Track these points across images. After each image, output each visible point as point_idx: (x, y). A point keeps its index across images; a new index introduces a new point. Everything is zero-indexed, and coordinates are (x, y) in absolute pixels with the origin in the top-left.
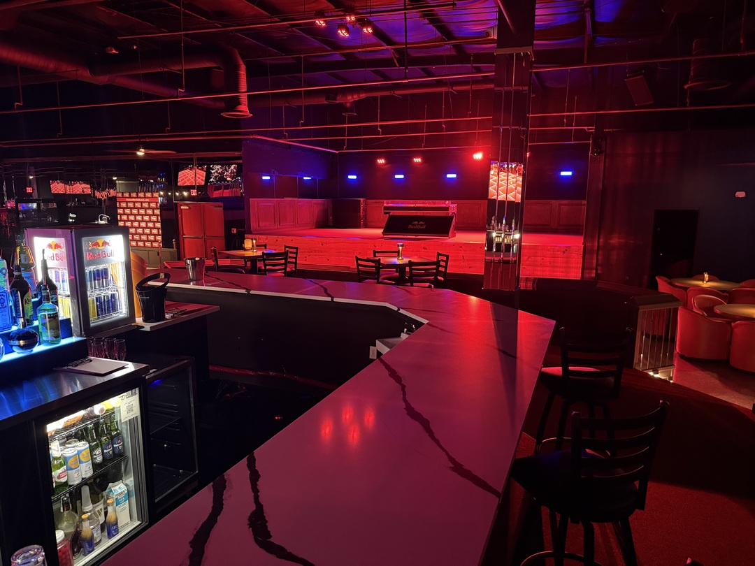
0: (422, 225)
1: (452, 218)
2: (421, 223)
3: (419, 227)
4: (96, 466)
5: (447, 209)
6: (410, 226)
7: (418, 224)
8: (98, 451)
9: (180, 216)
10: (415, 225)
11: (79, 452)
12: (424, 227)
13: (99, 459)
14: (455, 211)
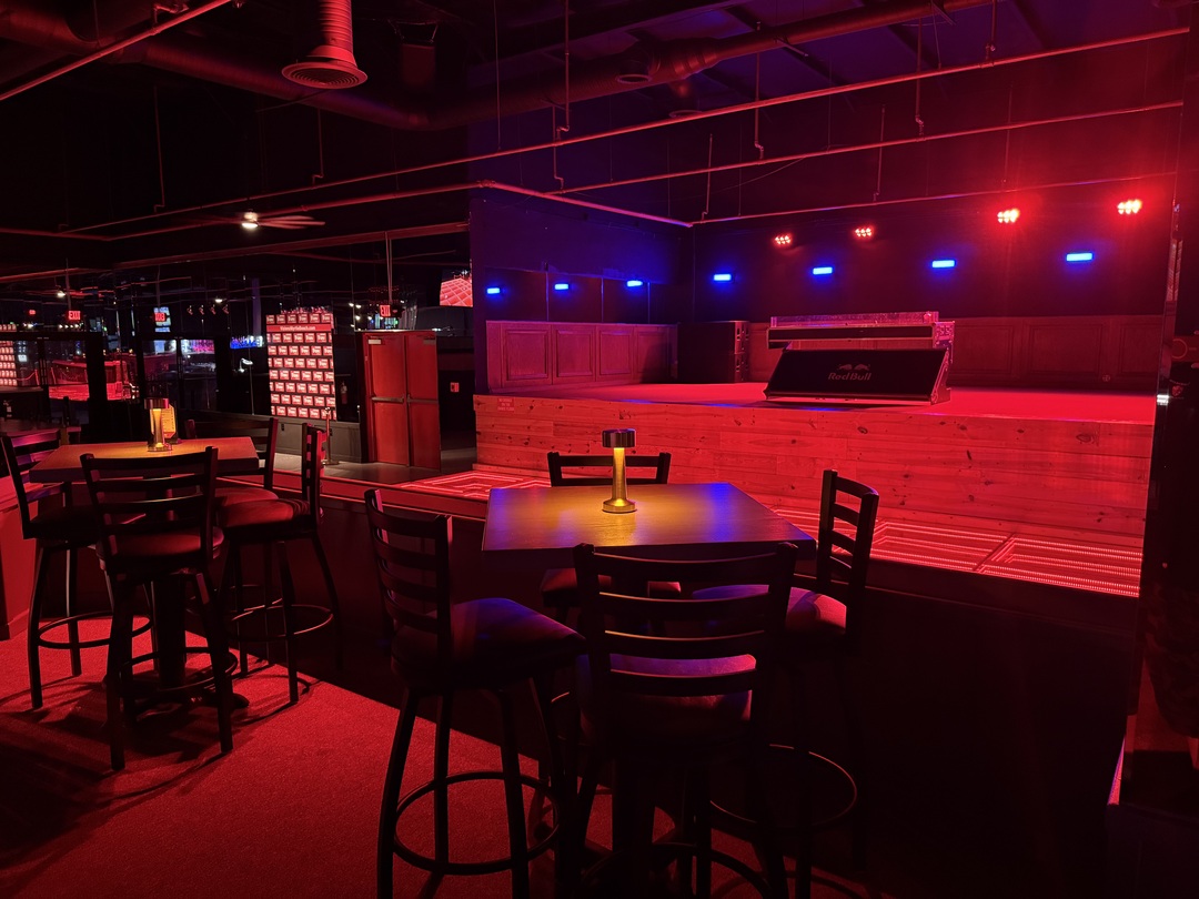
0: (862, 372)
1: (940, 353)
2: (860, 367)
3: (856, 377)
5: (926, 331)
6: (832, 376)
7: (853, 371)
9: (366, 358)
10: (844, 372)
12: (868, 377)
14: (950, 337)
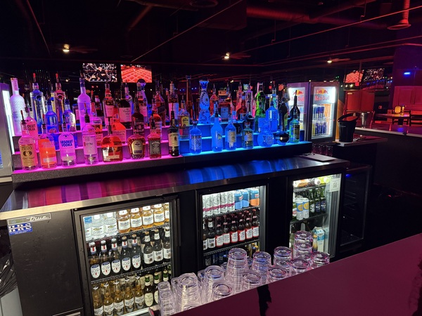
4: (311, 214)
8: (313, 206)
11: (304, 203)
13: (313, 210)
